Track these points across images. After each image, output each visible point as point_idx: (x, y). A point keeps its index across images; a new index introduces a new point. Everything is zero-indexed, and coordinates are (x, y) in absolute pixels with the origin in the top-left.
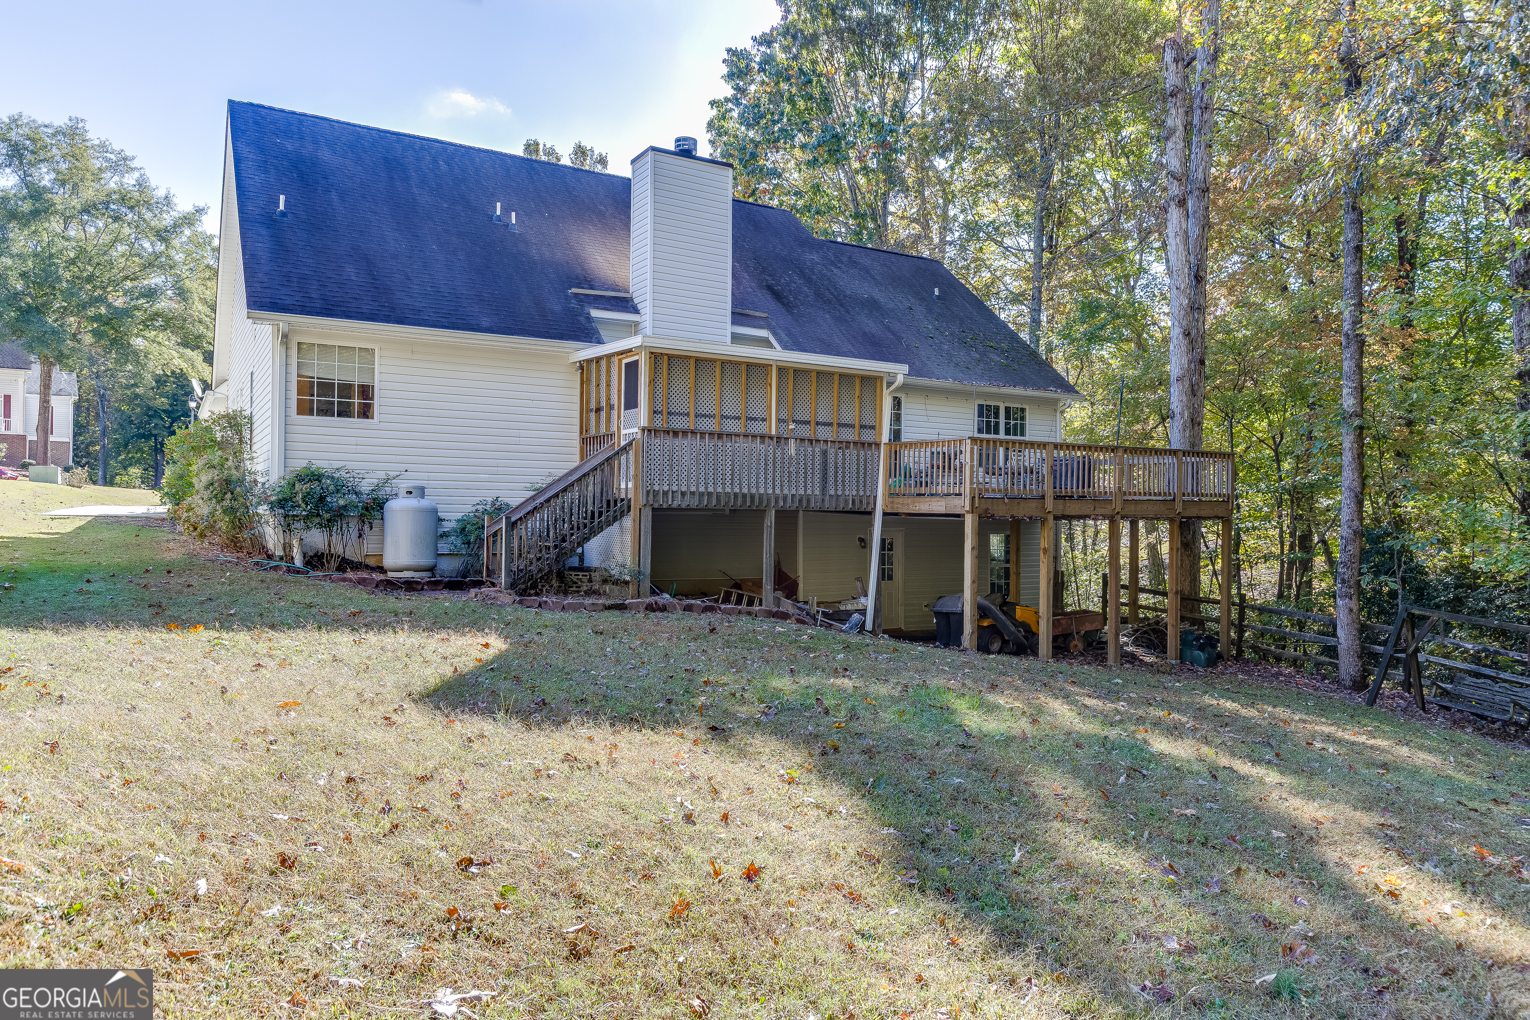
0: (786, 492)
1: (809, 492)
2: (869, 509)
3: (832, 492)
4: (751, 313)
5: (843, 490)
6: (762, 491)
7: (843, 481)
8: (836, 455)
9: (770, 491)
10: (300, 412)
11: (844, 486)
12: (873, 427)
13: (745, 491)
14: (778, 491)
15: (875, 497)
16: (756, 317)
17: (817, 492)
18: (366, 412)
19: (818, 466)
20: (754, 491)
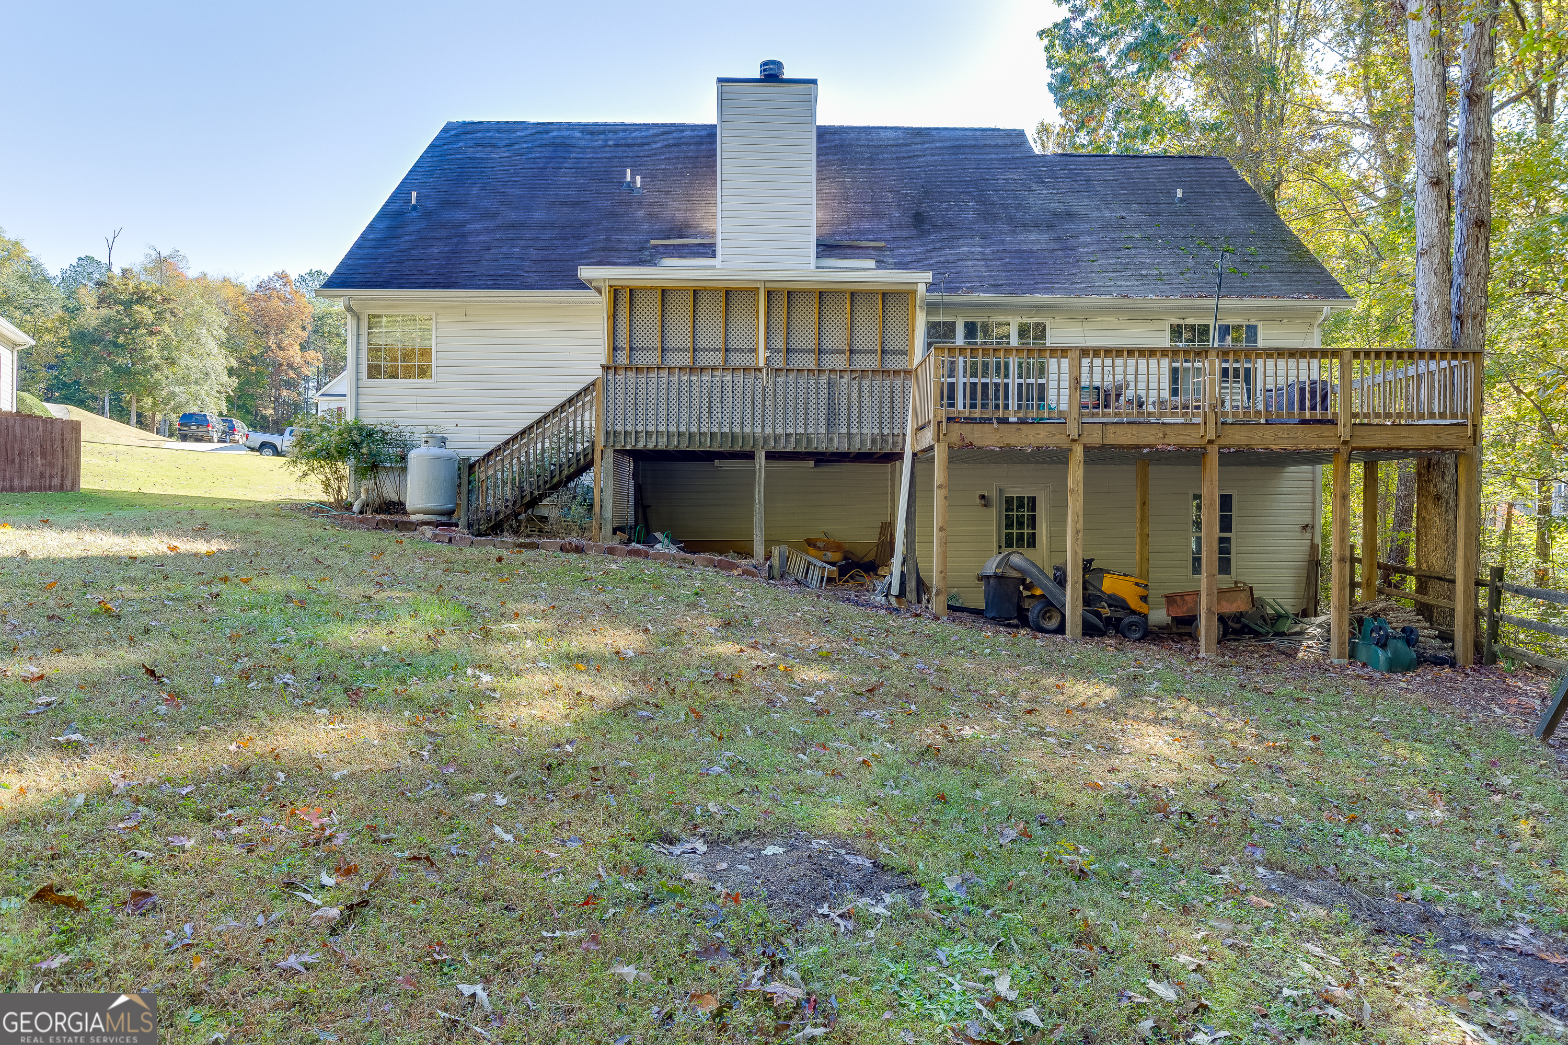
0: (779, 430)
1: (811, 431)
2: (897, 450)
3: (844, 431)
4: (863, 243)
5: (860, 427)
6: (747, 430)
7: (860, 417)
8: (850, 386)
9: (758, 430)
10: (370, 376)
11: (860, 422)
12: (905, 352)
13: (726, 430)
14: (768, 430)
15: (904, 435)
16: (868, 248)
17: (823, 430)
18: (423, 372)
19: (823, 401)
20: (737, 430)
